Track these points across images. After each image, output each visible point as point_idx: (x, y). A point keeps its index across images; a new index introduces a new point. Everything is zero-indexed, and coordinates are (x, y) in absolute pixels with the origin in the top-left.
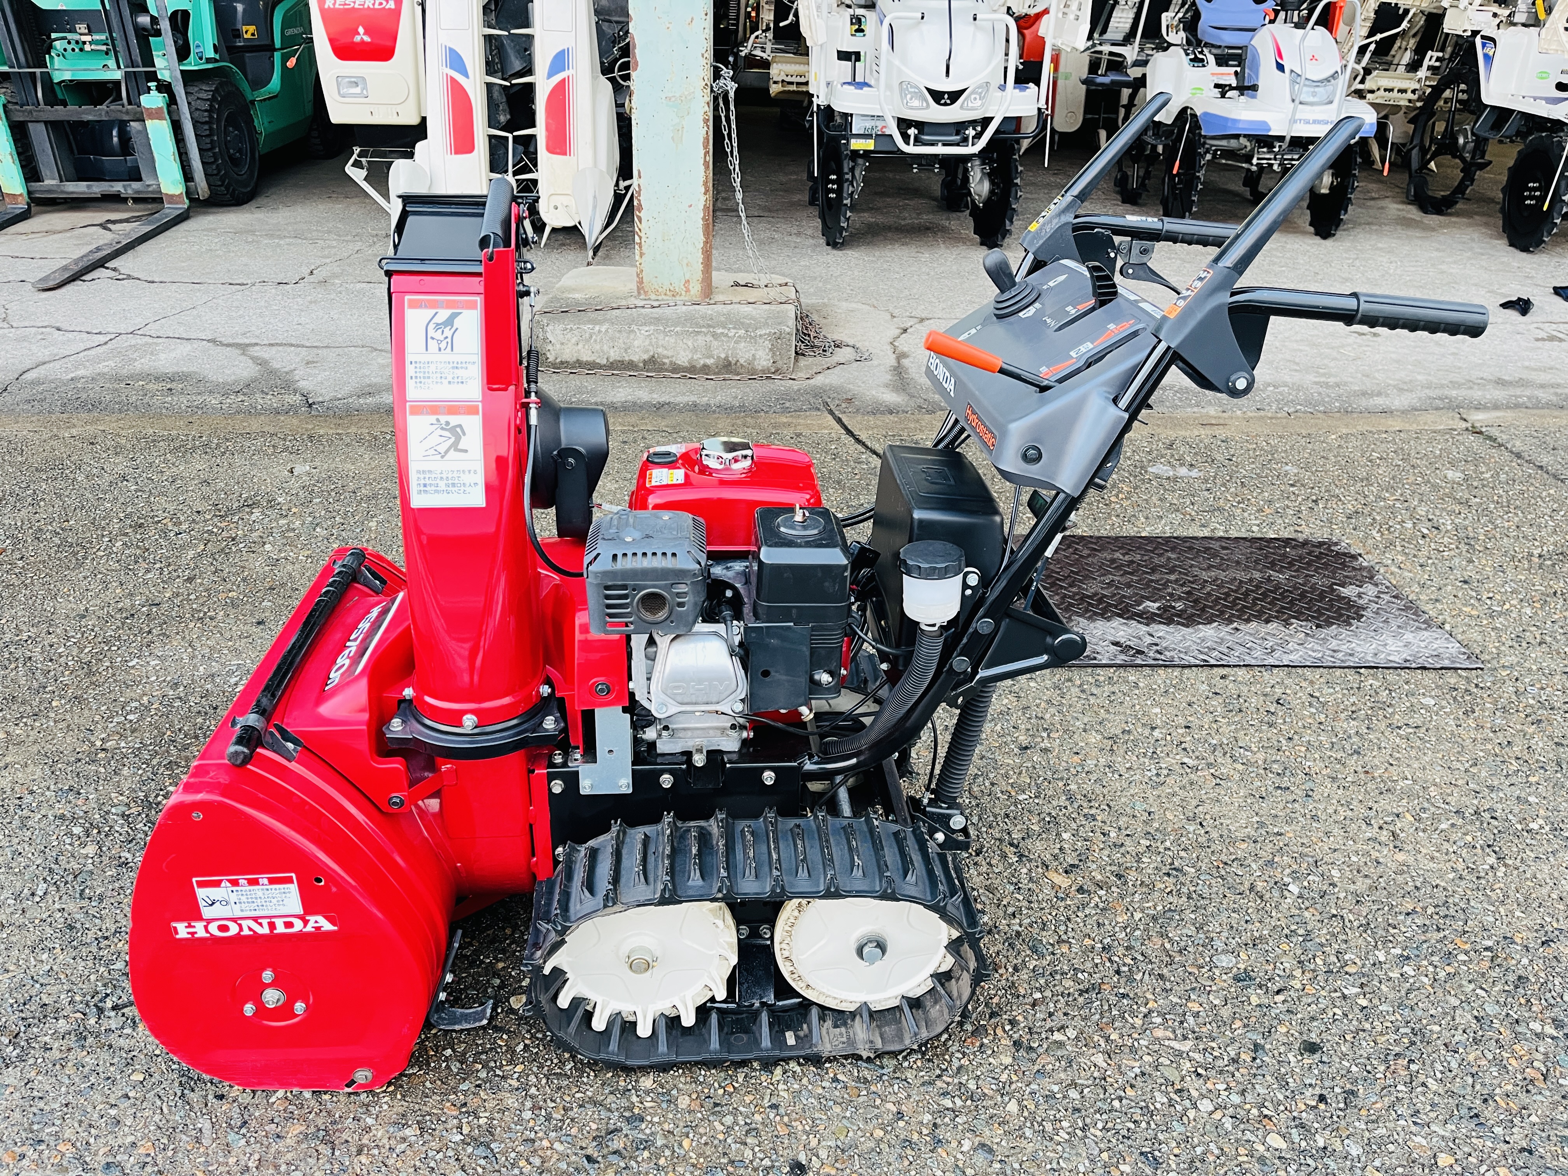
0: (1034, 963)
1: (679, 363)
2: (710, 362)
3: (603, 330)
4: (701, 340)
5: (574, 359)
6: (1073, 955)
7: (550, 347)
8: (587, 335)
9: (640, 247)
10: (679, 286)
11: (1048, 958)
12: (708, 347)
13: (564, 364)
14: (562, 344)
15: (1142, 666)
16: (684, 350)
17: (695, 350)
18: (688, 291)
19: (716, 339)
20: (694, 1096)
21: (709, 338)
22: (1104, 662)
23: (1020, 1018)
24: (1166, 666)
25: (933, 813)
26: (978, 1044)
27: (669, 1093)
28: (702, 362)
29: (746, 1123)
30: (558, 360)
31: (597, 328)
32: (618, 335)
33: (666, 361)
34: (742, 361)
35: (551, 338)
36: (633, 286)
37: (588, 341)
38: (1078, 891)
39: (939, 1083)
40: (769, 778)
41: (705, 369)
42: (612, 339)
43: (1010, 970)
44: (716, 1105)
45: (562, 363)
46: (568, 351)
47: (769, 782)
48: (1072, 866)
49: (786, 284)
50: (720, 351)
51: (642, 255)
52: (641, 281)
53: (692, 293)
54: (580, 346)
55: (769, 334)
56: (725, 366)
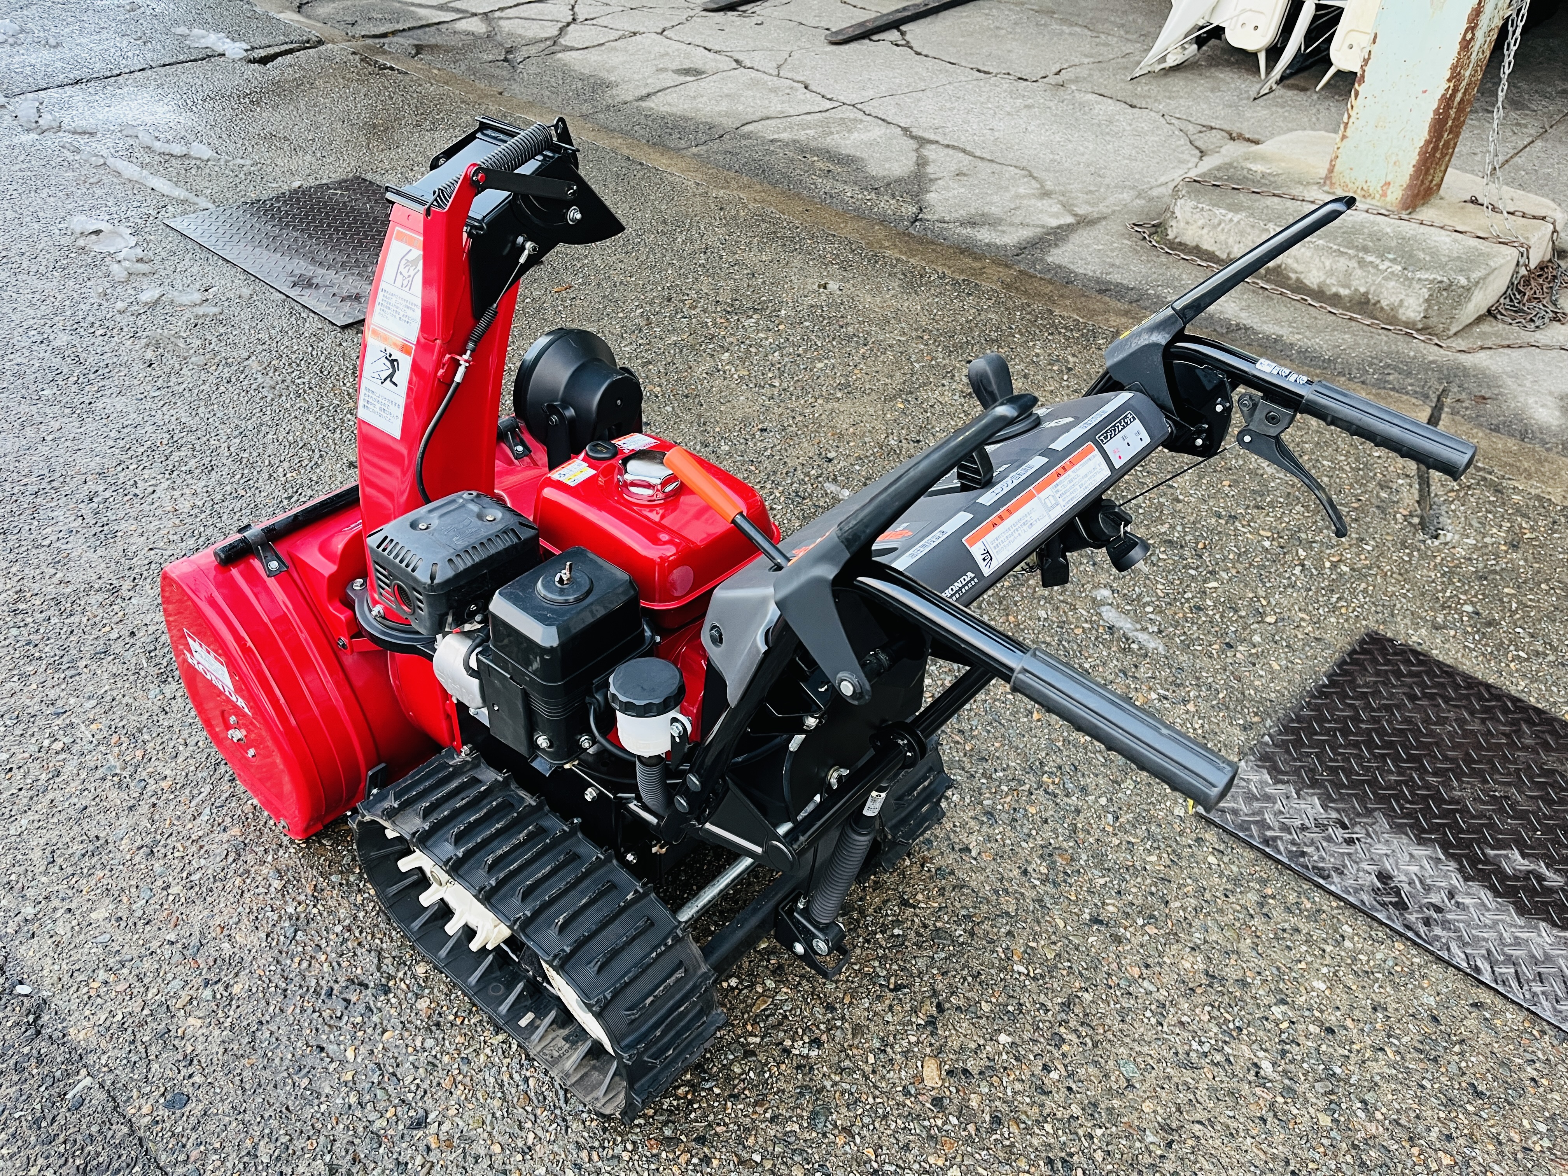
0: (796, 1127)
1: (1305, 281)
2: (1344, 292)
3: (1236, 220)
4: (1343, 263)
5: (1194, 244)
6: (839, 1153)
7: (1173, 223)
8: (1216, 221)
9: (1345, 128)
10: (1375, 186)
11: (814, 1134)
12: (1348, 274)
13: (1181, 247)
14: (1188, 223)
15: (1381, 923)
16: (1319, 270)
17: (1331, 273)
18: (1384, 195)
19: (1361, 267)
20: (433, 1006)
21: (1353, 264)
22: (1333, 888)
23: (715, 1163)
24: (1415, 943)
25: (799, 922)
26: (655, 1151)
27: (422, 989)
28: (1334, 290)
29: (435, 1056)
30: (1177, 240)
31: (1230, 215)
32: (1249, 230)
33: (1293, 276)
34: (1384, 303)
35: (1178, 213)
36: (1323, 172)
37: (1215, 227)
38: (934, 1099)
39: (584, 1154)
40: (590, 794)
41: (1335, 300)
42: (1242, 233)
43: (768, 1115)
44: (438, 1024)
45: (1180, 244)
46: (1190, 232)
47: (588, 798)
48: (965, 1071)
49: (1544, 218)
50: (1361, 283)
51: (1344, 137)
52: (1331, 171)
53: (1389, 199)
54: (1205, 231)
55: (1432, 281)
56: (1360, 303)
